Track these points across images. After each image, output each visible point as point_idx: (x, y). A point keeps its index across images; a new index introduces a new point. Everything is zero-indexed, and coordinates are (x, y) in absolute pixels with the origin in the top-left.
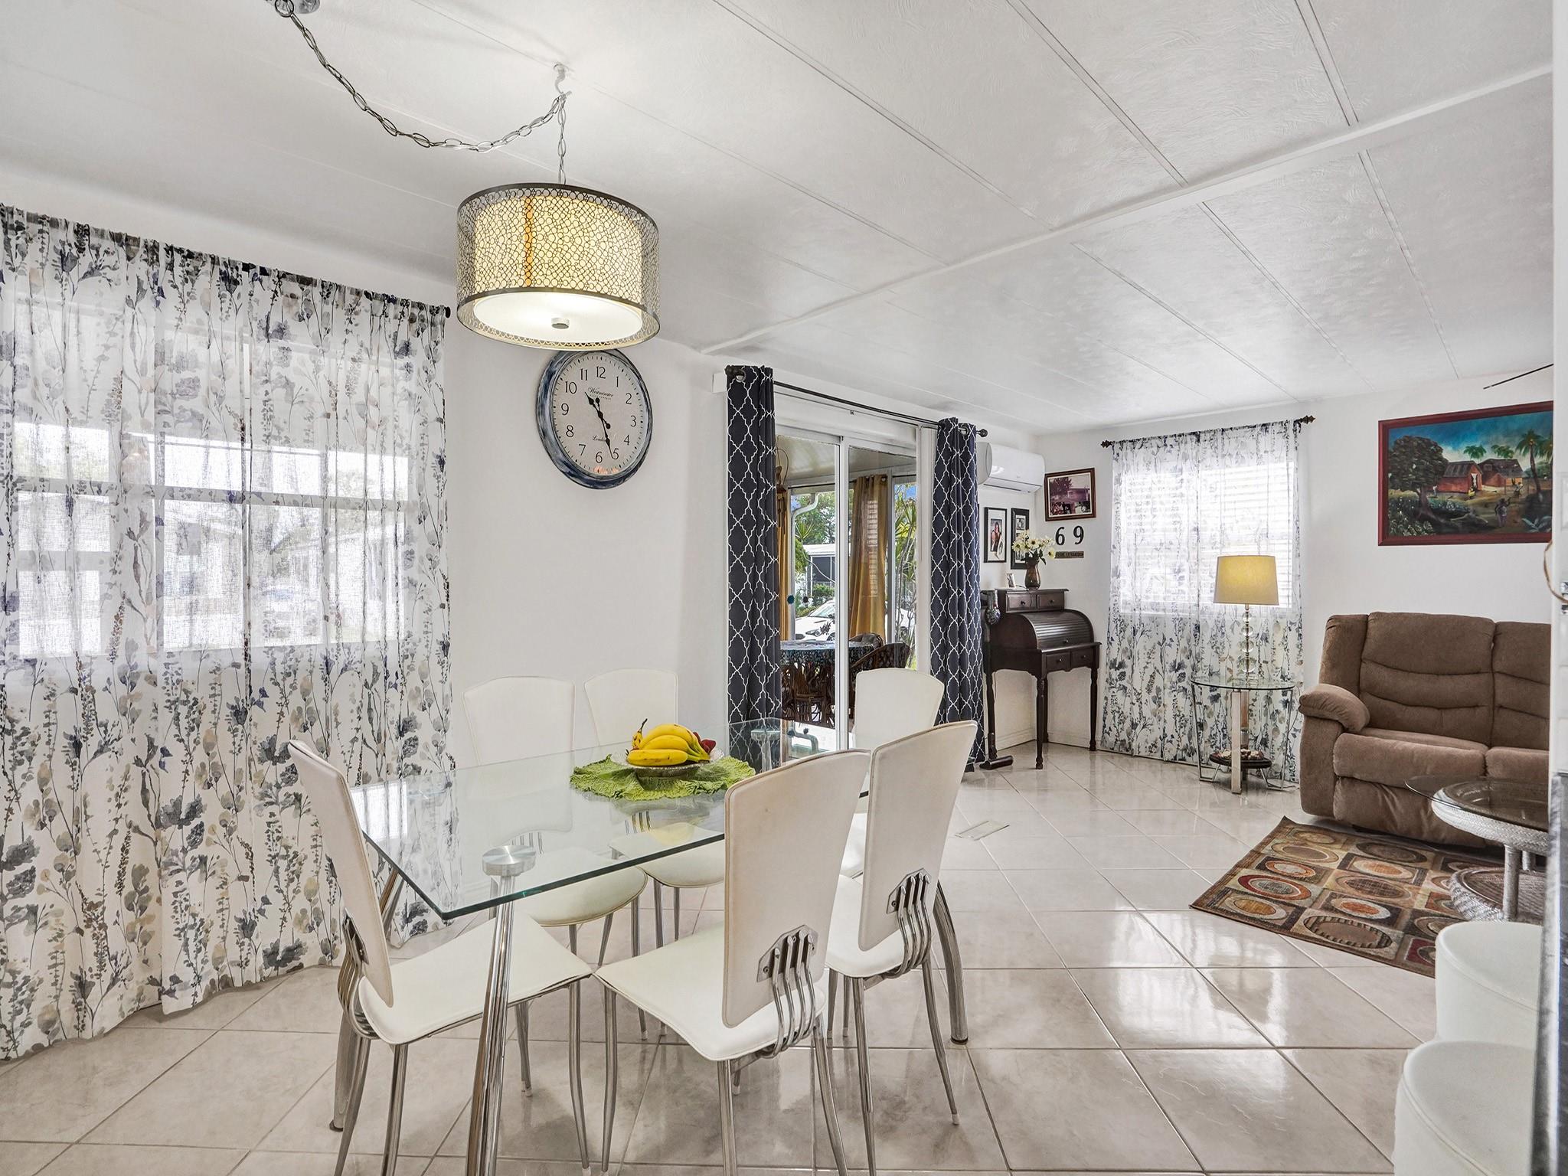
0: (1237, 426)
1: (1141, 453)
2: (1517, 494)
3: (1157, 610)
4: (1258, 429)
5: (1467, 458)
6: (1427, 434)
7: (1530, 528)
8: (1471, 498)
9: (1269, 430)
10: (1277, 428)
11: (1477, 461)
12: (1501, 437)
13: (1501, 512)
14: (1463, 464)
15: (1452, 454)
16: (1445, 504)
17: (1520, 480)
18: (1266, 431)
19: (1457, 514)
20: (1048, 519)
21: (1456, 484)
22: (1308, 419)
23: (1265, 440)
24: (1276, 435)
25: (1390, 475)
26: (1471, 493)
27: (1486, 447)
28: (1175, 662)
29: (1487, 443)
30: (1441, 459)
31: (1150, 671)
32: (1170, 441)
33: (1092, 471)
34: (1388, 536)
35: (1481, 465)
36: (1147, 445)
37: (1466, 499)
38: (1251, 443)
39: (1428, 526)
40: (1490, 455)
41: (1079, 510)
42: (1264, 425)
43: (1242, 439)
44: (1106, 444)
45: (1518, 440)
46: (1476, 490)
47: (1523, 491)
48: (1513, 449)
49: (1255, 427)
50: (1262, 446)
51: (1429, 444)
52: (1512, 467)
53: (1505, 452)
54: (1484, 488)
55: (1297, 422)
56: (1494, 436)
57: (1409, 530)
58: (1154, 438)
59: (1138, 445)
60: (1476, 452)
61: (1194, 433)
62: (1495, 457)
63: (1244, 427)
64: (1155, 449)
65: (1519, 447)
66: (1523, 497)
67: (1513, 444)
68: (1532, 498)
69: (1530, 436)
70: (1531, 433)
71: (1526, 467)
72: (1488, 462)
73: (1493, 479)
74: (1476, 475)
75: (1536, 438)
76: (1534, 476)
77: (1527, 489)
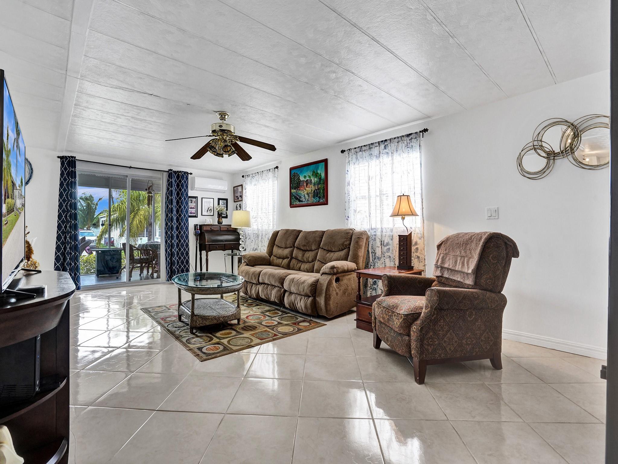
1: (249, 179)
2: (312, 190)
5: (303, 179)
6: (297, 171)
7: (314, 201)
8: (304, 192)
10: (272, 171)
11: (305, 180)
13: (309, 196)
14: (303, 181)
16: (300, 194)
17: (312, 186)
18: (270, 171)
19: (302, 197)
20: (234, 202)
21: (302, 188)
22: (277, 167)
23: (270, 174)
25: (291, 185)
26: (304, 190)
27: (307, 176)
28: (254, 248)
29: (307, 174)
30: (300, 179)
32: (253, 174)
33: (242, 185)
34: (292, 206)
38: (267, 175)
39: (297, 201)
40: (308, 178)
41: (240, 199)
44: (243, 176)
45: (312, 173)
46: (305, 189)
48: (311, 176)
51: (298, 175)
52: (311, 182)
53: (310, 177)
55: (275, 168)
56: (308, 172)
57: (295, 203)
60: (305, 177)
61: (257, 172)
63: (266, 170)
64: (251, 177)
65: (312, 175)
66: (313, 191)
67: (310, 174)
68: (314, 191)
69: (314, 172)
70: (314, 171)
71: (313, 182)
72: (307, 180)
73: (308, 186)
74: (305, 184)
75: (315, 172)
76: (314, 185)
77: (313, 189)
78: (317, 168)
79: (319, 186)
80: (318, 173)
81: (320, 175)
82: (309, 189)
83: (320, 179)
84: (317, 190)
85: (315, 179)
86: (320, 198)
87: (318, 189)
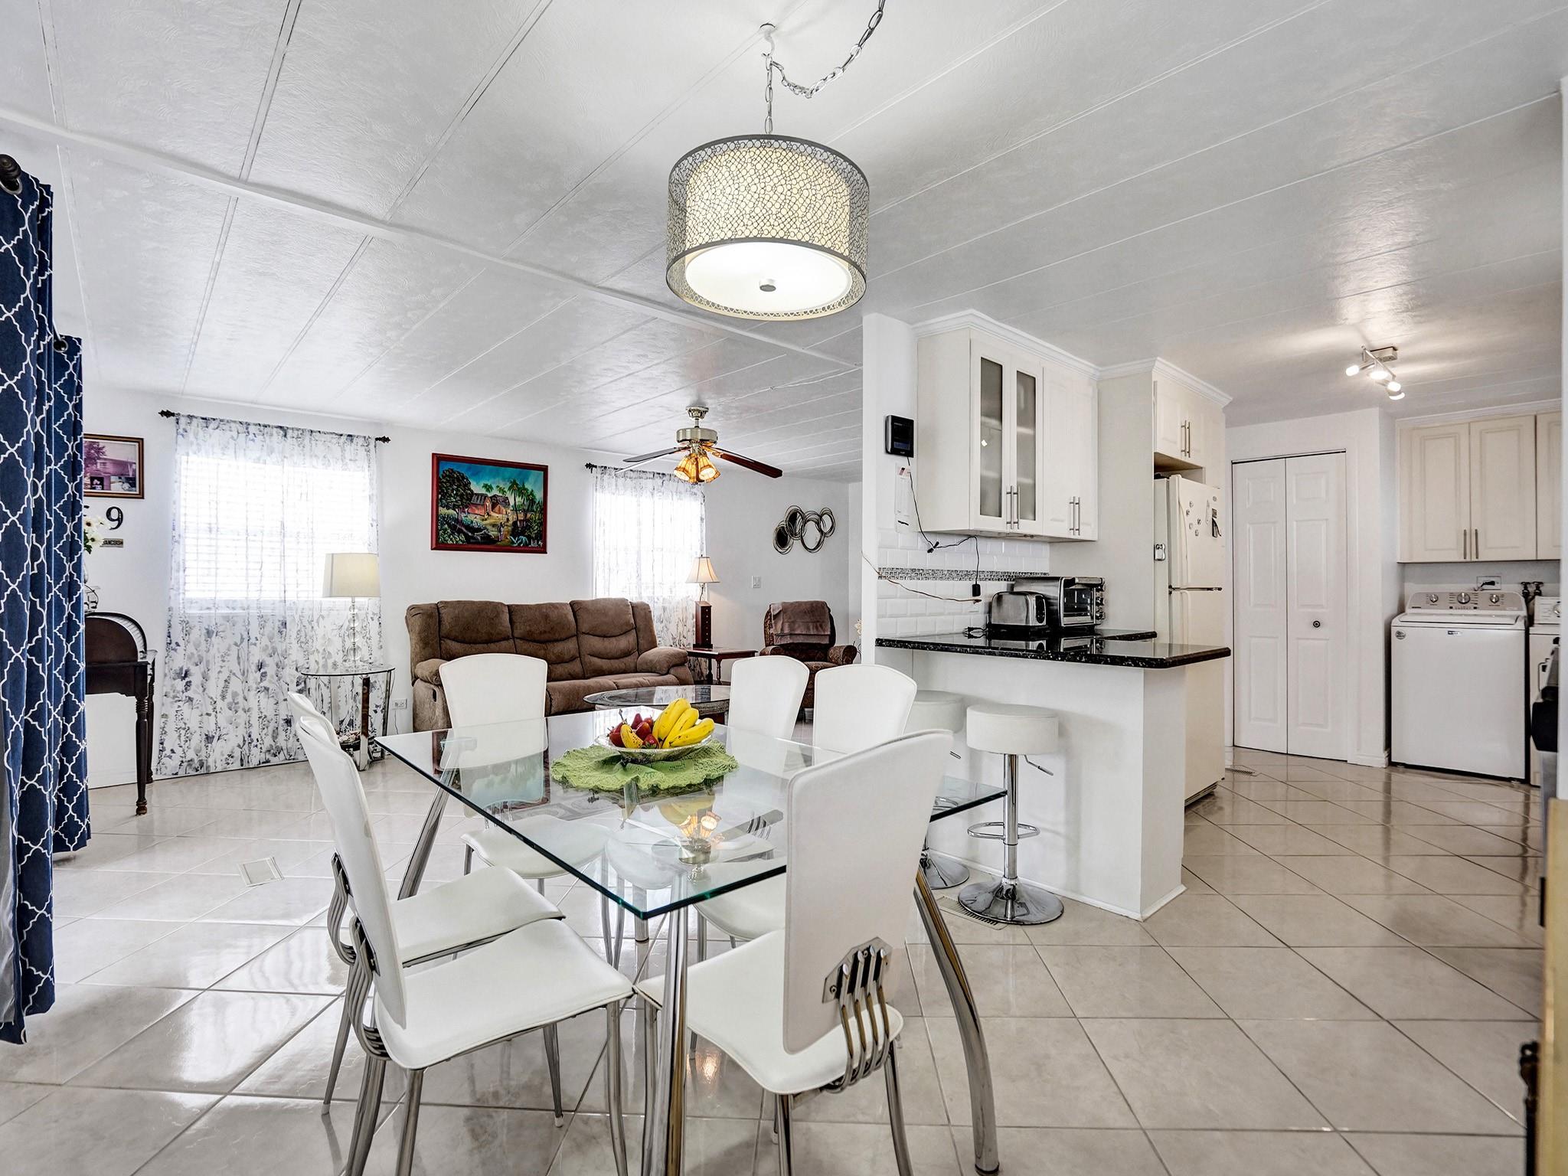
0: (326, 430)
1: (215, 435)
2: (508, 519)
3: (234, 609)
4: (343, 438)
5: (483, 491)
6: (462, 469)
7: (513, 543)
8: (486, 520)
9: (354, 441)
10: (361, 441)
11: (489, 495)
12: (501, 481)
13: (500, 531)
14: (482, 495)
15: (477, 487)
16: (472, 522)
17: (509, 511)
18: (352, 441)
19: (479, 530)
21: (478, 509)
22: (385, 440)
23: (350, 448)
24: (359, 447)
25: (440, 496)
26: (486, 517)
27: (494, 486)
29: (494, 483)
30: (470, 489)
31: (224, 676)
32: (252, 429)
33: (140, 441)
34: (439, 545)
35: (491, 497)
36: (224, 427)
37: (483, 520)
38: (337, 450)
39: (463, 537)
40: (495, 492)
41: (117, 487)
42: (350, 436)
43: (329, 444)
44: (167, 414)
45: (509, 485)
46: (488, 514)
47: (511, 518)
48: (506, 490)
49: (341, 435)
50: (348, 455)
51: (463, 478)
52: (506, 502)
53: (502, 490)
54: (492, 513)
55: (377, 439)
56: (497, 479)
57: (451, 539)
58: (235, 422)
59: (213, 425)
60: (488, 488)
61: (281, 427)
62: (498, 493)
63: (331, 433)
64: (235, 434)
65: (509, 489)
66: (511, 522)
67: (506, 486)
68: (515, 523)
69: (514, 483)
70: (515, 481)
71: (512, 503)
72: (495, 496)
73: (497, 509)
74: (488, 504)
75: (517, 485)
76: (516, 509)
77: (512, 518)
78: (525, 478)
79: (529, 515)
80: (527, 490)
81: (532, 493)
82: (500, 516)
83: (532, 501)
84: (520, 521)
85: (519, 500)
86: (529, 538)
87: (526, 520)
